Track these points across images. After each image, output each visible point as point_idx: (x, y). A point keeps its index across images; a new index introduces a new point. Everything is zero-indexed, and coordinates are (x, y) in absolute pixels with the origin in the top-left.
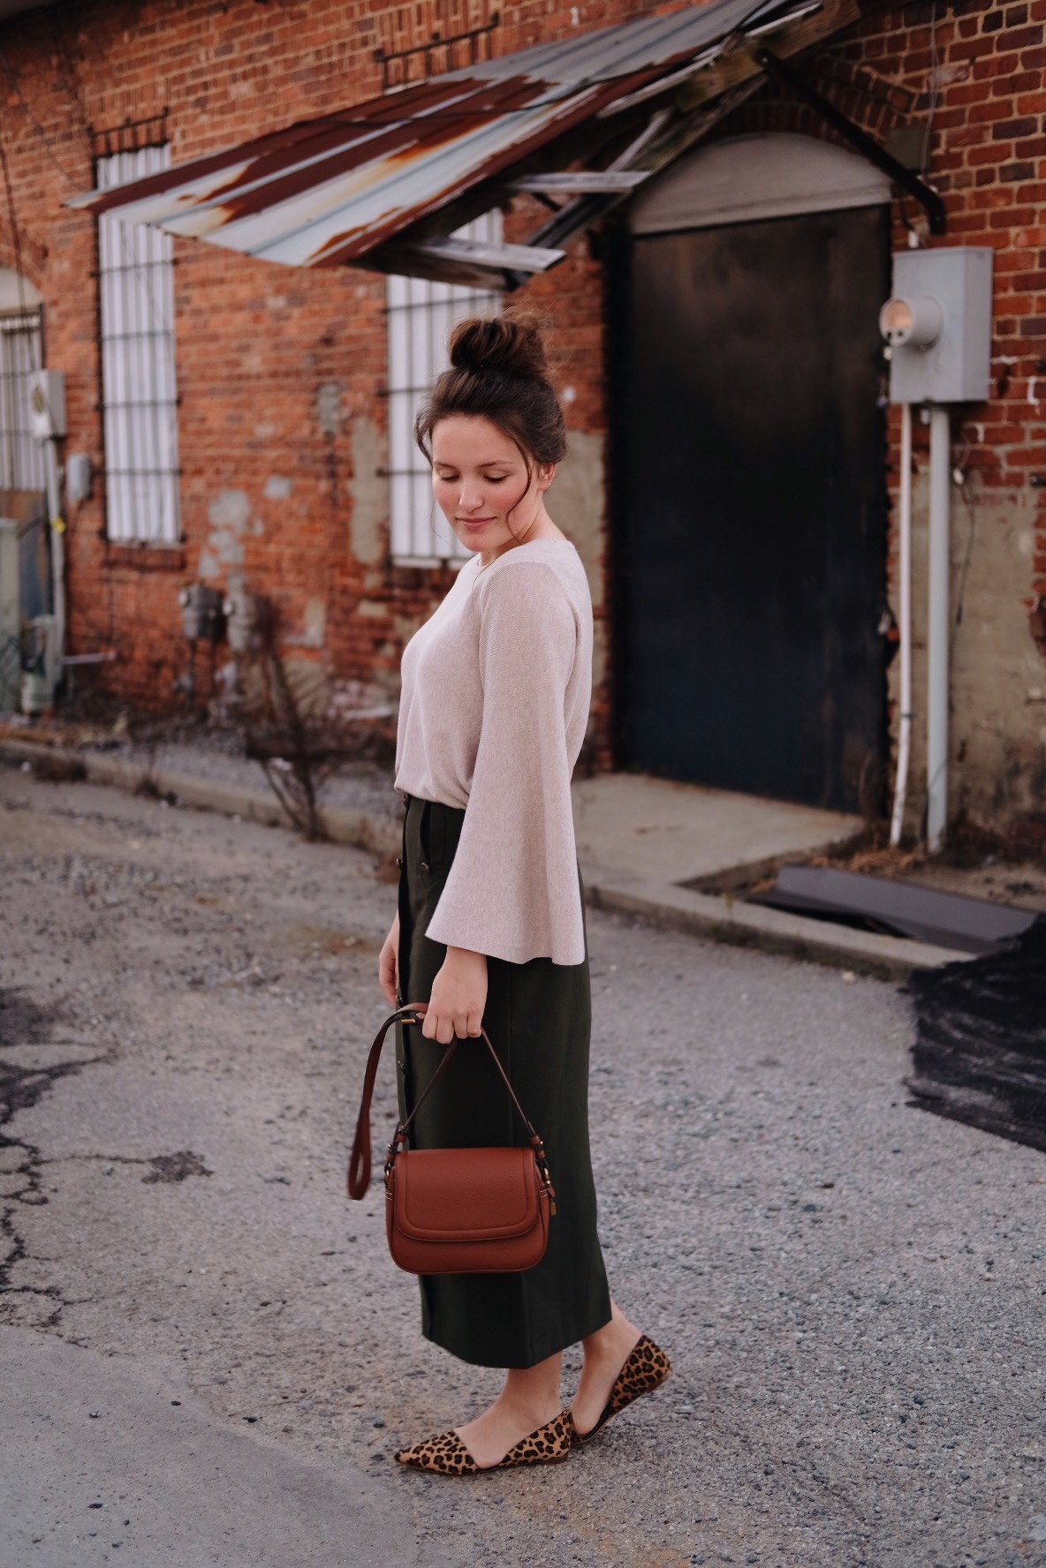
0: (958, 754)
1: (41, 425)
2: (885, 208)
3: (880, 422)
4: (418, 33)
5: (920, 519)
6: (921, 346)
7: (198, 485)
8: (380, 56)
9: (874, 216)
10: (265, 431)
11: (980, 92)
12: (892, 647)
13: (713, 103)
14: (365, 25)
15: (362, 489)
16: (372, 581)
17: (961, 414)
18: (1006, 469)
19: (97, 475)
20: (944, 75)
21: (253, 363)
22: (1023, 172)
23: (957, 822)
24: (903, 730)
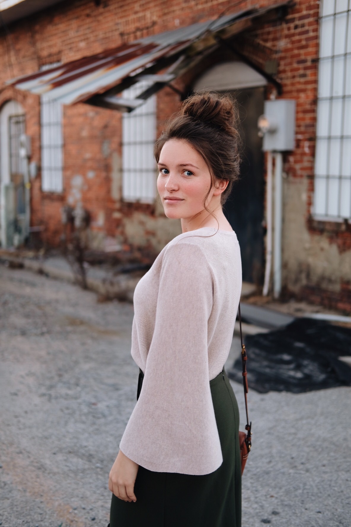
0: (284, 266)
1: (23, 152)
2: (265, 87)
3: (262, 156)
4: (132, 27)
5: (273, 189)
6: (273, 132)
7: (68, 173)
8: (122, 34)
9: (262, 90)
10: (88, 155)
11: (292, 49)
12: (265, 231)
13: (200, 53)
14: (117, 24)
15: (115, 175)
16: (117, 206)
17: (286, 154)
18: (299, 172)
19: (39, 169)
20: (282, 44)
21: (85, 133)
22: (304, 76)
23: (284, 288)
24: (268, 257)
